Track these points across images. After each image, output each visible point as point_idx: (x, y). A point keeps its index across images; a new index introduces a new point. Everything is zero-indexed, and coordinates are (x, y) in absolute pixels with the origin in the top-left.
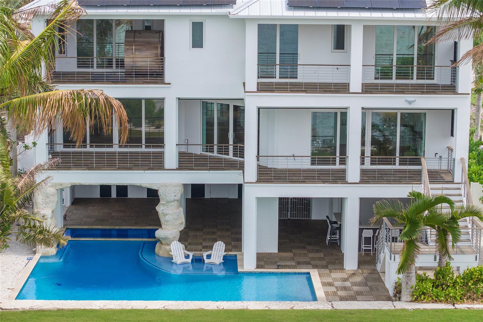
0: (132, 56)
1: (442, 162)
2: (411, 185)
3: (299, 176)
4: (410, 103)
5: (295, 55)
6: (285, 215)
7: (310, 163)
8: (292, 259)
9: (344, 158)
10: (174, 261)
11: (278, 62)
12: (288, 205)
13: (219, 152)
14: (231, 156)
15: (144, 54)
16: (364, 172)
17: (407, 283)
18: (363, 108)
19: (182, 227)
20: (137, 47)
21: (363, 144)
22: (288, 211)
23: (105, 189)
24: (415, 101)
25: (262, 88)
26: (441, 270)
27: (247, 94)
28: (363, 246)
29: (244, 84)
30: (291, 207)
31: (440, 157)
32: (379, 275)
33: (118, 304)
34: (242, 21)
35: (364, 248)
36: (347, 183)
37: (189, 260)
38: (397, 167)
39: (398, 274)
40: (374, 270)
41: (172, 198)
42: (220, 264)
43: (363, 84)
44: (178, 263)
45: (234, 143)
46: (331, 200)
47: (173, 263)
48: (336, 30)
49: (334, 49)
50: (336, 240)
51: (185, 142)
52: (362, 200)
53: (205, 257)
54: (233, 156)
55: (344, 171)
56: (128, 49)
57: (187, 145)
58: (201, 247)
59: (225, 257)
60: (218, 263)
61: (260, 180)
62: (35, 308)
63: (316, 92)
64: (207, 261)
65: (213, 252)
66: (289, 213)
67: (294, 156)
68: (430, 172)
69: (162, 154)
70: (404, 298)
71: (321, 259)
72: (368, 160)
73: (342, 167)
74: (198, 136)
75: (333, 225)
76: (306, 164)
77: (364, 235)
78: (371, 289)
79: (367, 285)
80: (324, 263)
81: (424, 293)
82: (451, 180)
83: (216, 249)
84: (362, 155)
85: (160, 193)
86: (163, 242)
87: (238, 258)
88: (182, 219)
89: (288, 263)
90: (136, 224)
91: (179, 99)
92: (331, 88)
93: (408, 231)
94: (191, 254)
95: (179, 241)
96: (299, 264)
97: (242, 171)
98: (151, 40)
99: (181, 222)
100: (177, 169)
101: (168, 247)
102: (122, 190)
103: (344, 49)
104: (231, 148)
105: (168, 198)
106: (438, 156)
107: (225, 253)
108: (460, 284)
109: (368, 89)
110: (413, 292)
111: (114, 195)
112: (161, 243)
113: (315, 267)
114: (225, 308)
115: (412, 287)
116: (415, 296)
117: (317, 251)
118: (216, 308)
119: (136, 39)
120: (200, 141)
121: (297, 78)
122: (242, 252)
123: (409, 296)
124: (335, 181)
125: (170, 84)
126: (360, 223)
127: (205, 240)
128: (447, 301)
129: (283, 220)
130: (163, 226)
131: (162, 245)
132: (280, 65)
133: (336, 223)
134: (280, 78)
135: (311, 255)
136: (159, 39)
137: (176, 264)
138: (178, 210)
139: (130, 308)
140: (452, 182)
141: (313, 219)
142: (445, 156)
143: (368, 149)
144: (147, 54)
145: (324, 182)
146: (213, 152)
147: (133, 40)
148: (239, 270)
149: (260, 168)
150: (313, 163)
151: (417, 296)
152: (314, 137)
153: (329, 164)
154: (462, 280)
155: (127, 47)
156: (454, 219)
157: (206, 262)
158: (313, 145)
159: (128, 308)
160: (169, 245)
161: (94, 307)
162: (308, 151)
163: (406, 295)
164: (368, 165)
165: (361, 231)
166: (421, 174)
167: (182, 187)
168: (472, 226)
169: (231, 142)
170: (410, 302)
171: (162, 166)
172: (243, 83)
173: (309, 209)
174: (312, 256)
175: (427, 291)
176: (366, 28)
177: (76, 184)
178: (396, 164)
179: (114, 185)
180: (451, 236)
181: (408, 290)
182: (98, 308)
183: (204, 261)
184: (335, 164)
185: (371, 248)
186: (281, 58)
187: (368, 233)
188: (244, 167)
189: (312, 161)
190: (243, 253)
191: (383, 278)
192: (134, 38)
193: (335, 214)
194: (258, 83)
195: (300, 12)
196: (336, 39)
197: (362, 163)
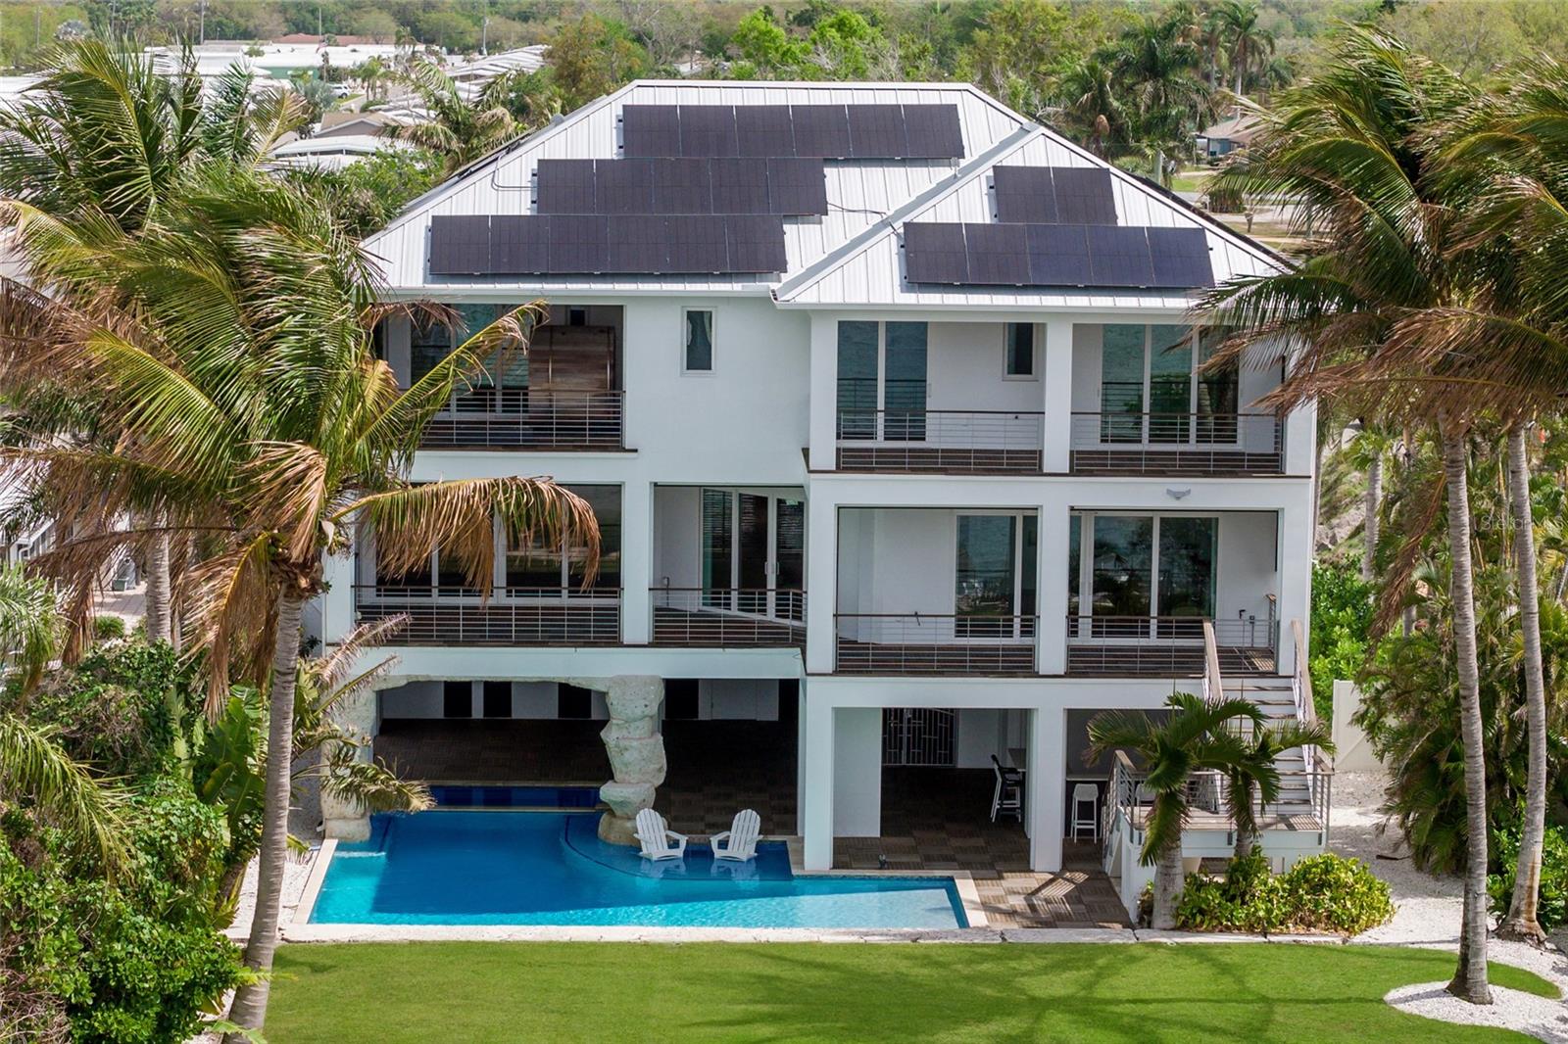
0: (545, 386)
1: (1256, 628)
2: (1172, 681)
3: (930, 661)
4: (1178, 496)
5: (918, 384)
6: (895, 758)
7: (953, 632)
8: (913, 850)
9: (1031, 620)
10: (645, 852)
11: (881, 405)
12: (901, 733)
13: (745, 605)
14: (771, 615)
15: (575, 381)
16: (1073, 653)
17: (1165, 889)
18: (1072, 509)
19: (660, 779)
20: (558, 366)
21: (1074, 588)
22: (901, 749)
23: (457, 692)
24: (1189, 492)
25: (849, 462)
26: (1240, 863)
27: (812, 475)
28: (1076, 821)
29: (806, 452)
30: (909, 738)
31: (1252, 618)
32: (1110, 882)
33: (538, 932)
34: (804, 317)
35: (1077, 827)
36: (1037, 675)
37: (679, 852)
38: (1153, 640)
39: (1143, 865)
40: (1100, 873)
41: (638, 712)
42: (749, 860)
43: (1072, 452)
44: (655, 858)
45: (779, 585)
46: (1004, 714)
47: (641, 858)
48: (1013, 334)
49: (1009, 373)
50: (1015, 809)
51: (662, 582)
52: (1072, 714)
53: (714, 846)
54: (777, 616)
55: (1030, 651)
56: (537, 370)
57: (667, 589)
58: (701, 826)
59: (759, 846)
60: (744, 858)
61: (841, 670)
62: (360, 939)
63: (967, 472)
64: (718, 853)
65: (734, 835)
66: (904, 752)
67: (916, 615)
68: (1222, 652)
69: (615, 609)
70: (1158, 922)
71: (977, 850)
72: (1085, 625)
73: (1027, 641)
74: (694, 570)
75: (1007, 776)
76: (944, 634)
77: (1077, 798)
78: (1090, 908)
79: (1080, 902)
80: (987, 858)
81: (1202, 912)
82: (1270, 668)
83: (740, 828)
84: (1070, 613)
85: (614, 699)
86: (618, 813)
87: (790, 847)
88: (661, 760)
89: (904, 859)
90: (544, 776)
91: (656, 485)
92: (1002, 464)
93: (1163, 772)
94: (683, 840)
95: (654, 808)
96: (928, 861)
97: (798, 650)
98: (589, 348)
99: (658, 766)
100: (650, 645)
101: (629, 824)
102: (499, 692)
103: (1030, 373)
104: (771, 597)
105: (629, 712)
106: (1246, 616)
107: (761, 837)
108: (1281, 893)
109: (1084, 464)
110: (1178, 908)
111: (478, 711)
112: (612, 813)
113: (964, 866)
114: (771, 940)
115: (1175, 898)
116: (1183, 918)
117: (971, 835)
118: (751, 940)
119: (554, 348)
120: (698, 583)
121: (924, 439)
122: (799, 835)
123: (1168, 918)
124: (1009, 673)
125: (636, 451)
126: (1069, 771)
127: (709, 810)
128: (1251, 930)
129: (892, 768)
130: (618, 776)
131: (614, 820)
132: (886, 412)
133: (1013, 771)
134: (886, 439)
135: (956, 842)
136: (609, 346)
137: (649, 860)
138: (652, 741)
139: (566, 939)
140: (1274, 674)
141: (959, 766)
142: (1262, 615)
143: (1086, 601)
144: (581, 381)
145: (985, 674)
146: (728, 606)
147: (546, 348)
148: (795, 872)
149: (841, 643)
150: (961, 631)
151: (1187, 917)
152: (964, 572)
153: (995, 634)
154: (1286, 886)
155: (536, 366)
156: (1265, 751)
157: (716, 856)
158: (960, 590)
159: (561, 940)
160: (632, 818)
161: (487, 938)
162: (948, 603)
163: (1161, 917)
164: (1086, 638)
165: (1070, 787)
166: (1203, 657)
167: (662, 685)
168: (1315, 770)
169: (772, 582)
170: (1173, 929)
171: (615, 638)
172: (803, 449)
173: (951, 743)
174: (958, 844)
175: (1208, 906)
176: (1080, 331)
177: (420, 679)
178: (1151, 633)
179: (477, 682)
180: (1258, 786)
181: (1169, 904)
182: (498, 940)
183: (712, 854)
184: (1009, 633)
185: (1094, 827)
186: (889, 390)
187: (1086, 793)
188: (805, 641)
189: (958, 626)
190: (803, 838)
191: (1117, 889)
192: (551, 344)
193: (1012, 751)
194: (838, 450)
195: (932, 295)
196: (1013, 353)
197: (1073, 631)
